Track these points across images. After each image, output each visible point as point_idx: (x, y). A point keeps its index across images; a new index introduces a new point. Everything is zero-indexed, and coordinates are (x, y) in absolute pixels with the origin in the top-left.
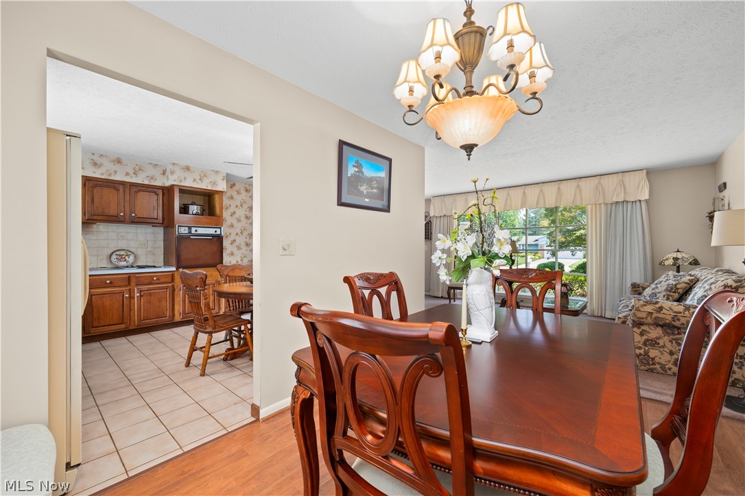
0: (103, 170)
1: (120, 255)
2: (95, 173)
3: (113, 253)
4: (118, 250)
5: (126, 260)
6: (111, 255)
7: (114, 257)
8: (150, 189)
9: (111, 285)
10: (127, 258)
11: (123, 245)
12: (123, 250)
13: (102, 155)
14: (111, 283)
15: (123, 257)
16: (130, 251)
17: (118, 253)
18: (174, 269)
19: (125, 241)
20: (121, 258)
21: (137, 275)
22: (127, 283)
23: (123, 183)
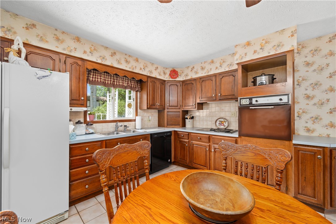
0: (205, 70)
1: (221, 122)
2: (202, 73)
3: (217, 120)
4: (220, 118)
5: (224, 125)
6: (216, 121)
7: (218, 122)
8: (230, 74)
9: (200, 140)
10: (224, 123)
11: (222, 115)
12: (222, 118)
13: (205, 62)
14: (200, 139)
15: (223, 122)
16: (226, 119)
17: (220, 120)
18: (237, 136)
19: (224, 113)
20: (221, 123)
21: (213, 137)
22: (207, 141)
23: (215, 75)
